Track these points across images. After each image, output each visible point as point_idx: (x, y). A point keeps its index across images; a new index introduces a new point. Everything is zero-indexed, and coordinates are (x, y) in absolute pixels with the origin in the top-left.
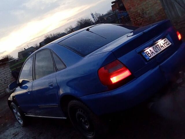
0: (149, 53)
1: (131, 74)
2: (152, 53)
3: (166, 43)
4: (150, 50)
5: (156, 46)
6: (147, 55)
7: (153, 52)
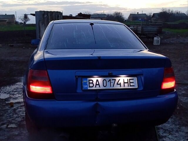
0: (92, 83)
1: (52, 92)
2: (96, 84)
3: (130, 82)
4: (97, 81)
5: (110, 80)
6: (88, 83)
7: (99, 84)
